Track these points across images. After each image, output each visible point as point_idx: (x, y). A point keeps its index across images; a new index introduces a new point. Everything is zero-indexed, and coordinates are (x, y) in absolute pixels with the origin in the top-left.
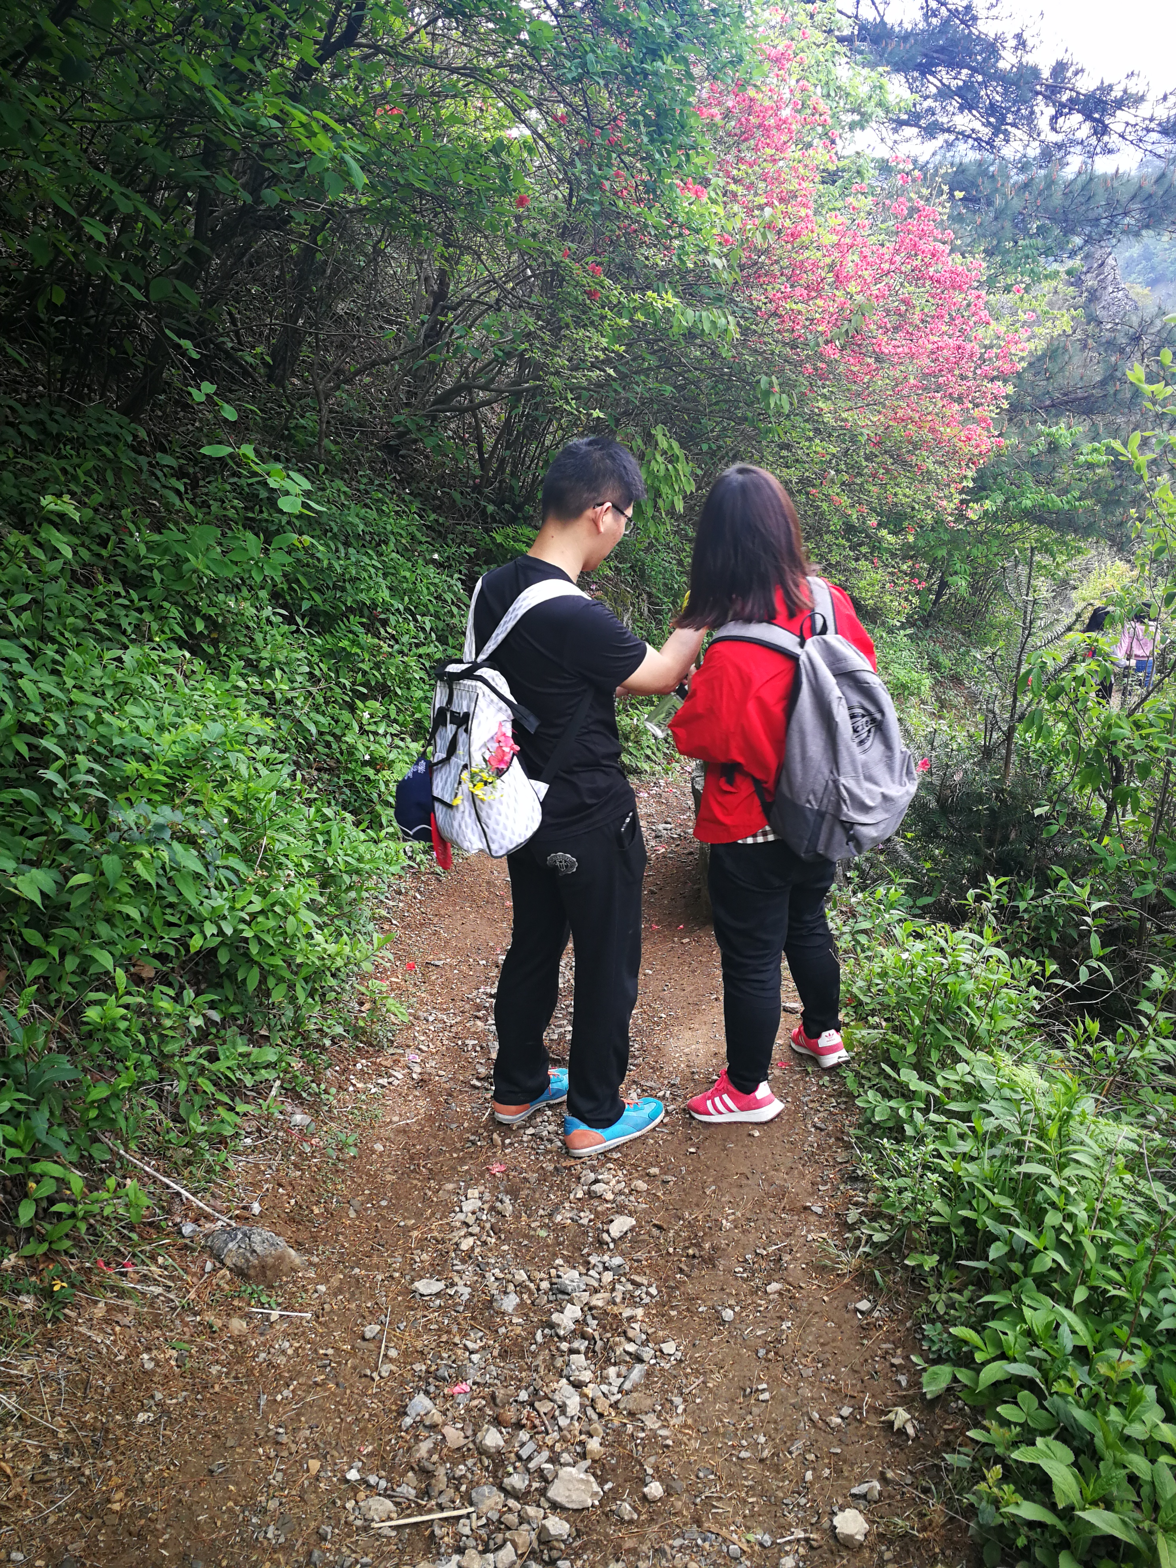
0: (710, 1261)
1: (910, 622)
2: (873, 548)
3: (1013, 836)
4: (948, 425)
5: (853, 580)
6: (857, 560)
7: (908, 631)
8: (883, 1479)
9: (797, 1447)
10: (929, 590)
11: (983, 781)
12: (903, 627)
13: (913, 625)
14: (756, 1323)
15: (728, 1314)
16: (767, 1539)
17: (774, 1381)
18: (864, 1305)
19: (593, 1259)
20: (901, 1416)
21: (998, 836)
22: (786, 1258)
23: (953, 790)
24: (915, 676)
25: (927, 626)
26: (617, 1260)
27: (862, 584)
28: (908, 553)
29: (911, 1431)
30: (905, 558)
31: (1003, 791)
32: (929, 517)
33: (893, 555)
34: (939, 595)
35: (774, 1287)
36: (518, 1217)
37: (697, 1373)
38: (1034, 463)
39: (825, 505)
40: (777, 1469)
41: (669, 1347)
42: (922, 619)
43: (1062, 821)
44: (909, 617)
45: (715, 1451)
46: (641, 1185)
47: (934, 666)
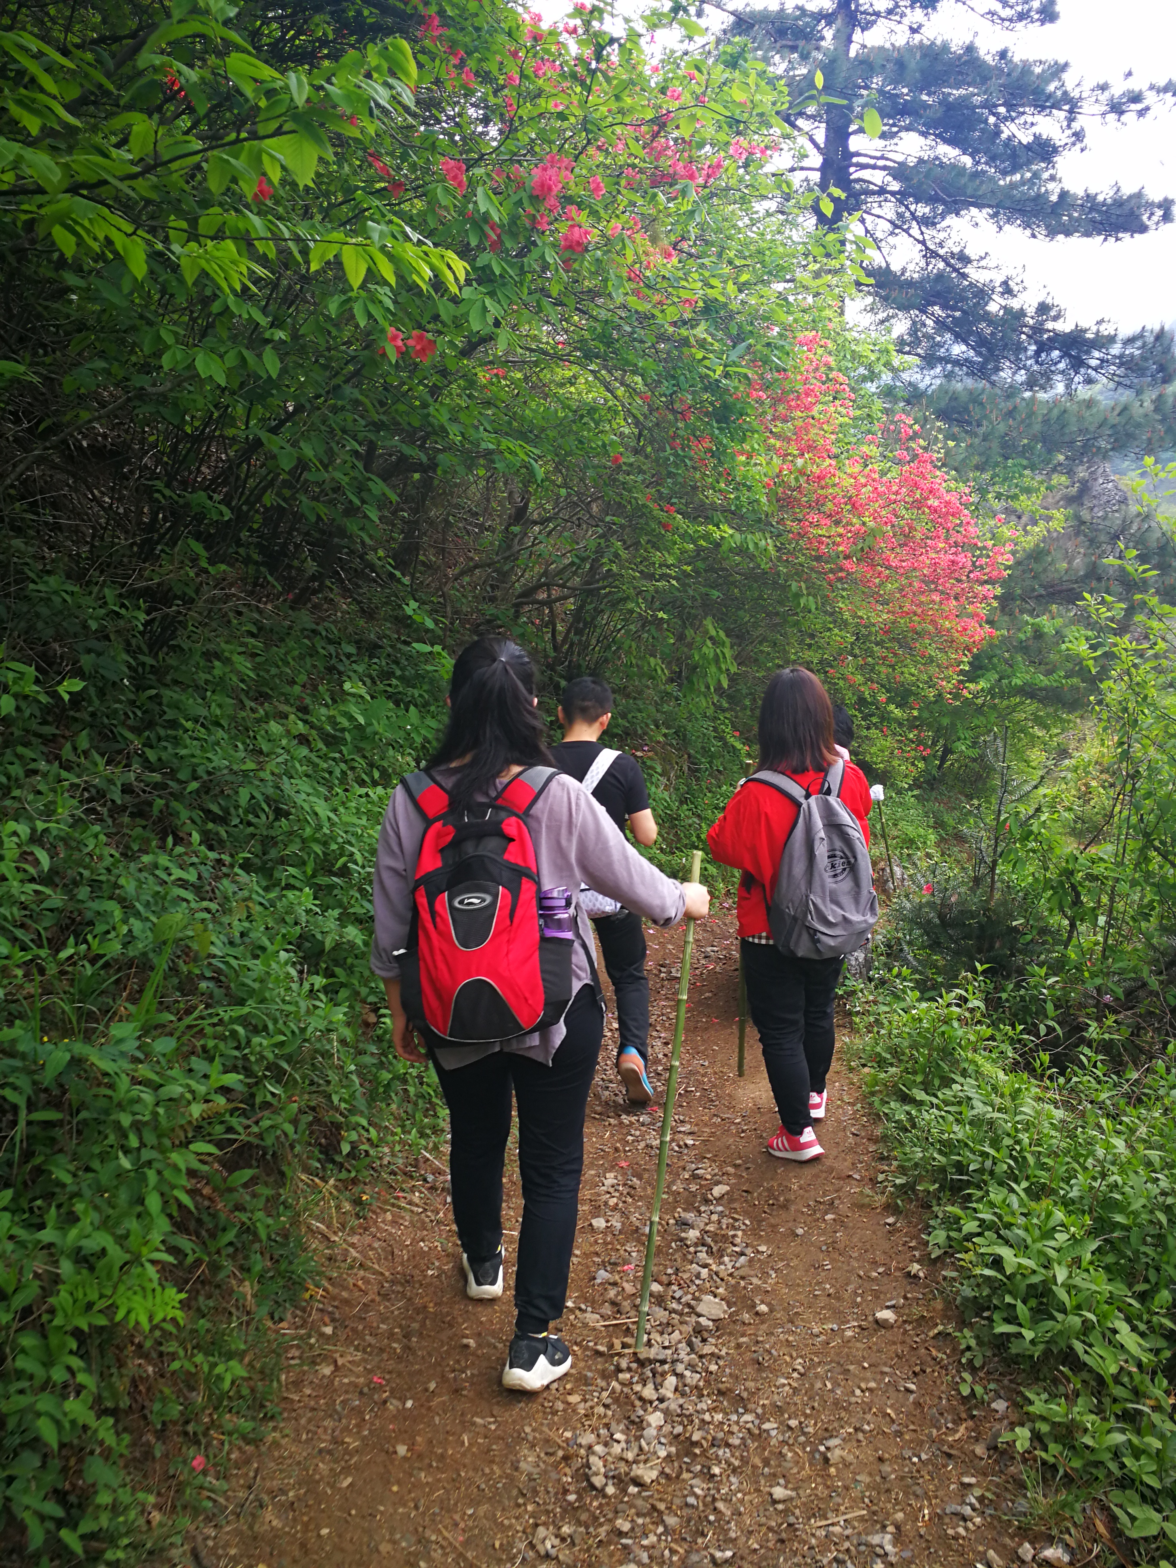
0: (785, 1207)
1: (916, 785)
2: (883, 718)
3: (997, 945)
4: (947, 617)
5: (865, 746)
6: (868, 728)
7: (915, 792)
8: (905, 1298)
9: (850, 1288)
10: (934, 756)
11: (974, 903)
12: (910, 789)
13: (919, 787)
14: (819, 1235)
15: (800, 1231)
16: (835, 1327)
17: (832, 1261)
18: (891, 1220)
19: (703, 1209)
20: (915, 1268)
21: (986, 946)
22: (837, 1202)
23: (950, 907)
24: (921, 831)
25: (932, 789)
26: (720, 1208)
27: (873, 750)
28: (913, 724)
29: (921, 1274)
30: (912, 727)
31: (989, 910)
32: (931, 694)
33: (901, 725)
34: (943, 760)
35: (829, 1217)
36: (645, 1189)
37: (782, 1260)
38: (1023, 648)
39: (841, 683)
40: (838, 1299)
41: (763, 1248)
42: (927, 782)
43: (1035, 933)
44: (915, 780)
45: (799, 1293)
46: (731, 1170)
47: (939, 825)
